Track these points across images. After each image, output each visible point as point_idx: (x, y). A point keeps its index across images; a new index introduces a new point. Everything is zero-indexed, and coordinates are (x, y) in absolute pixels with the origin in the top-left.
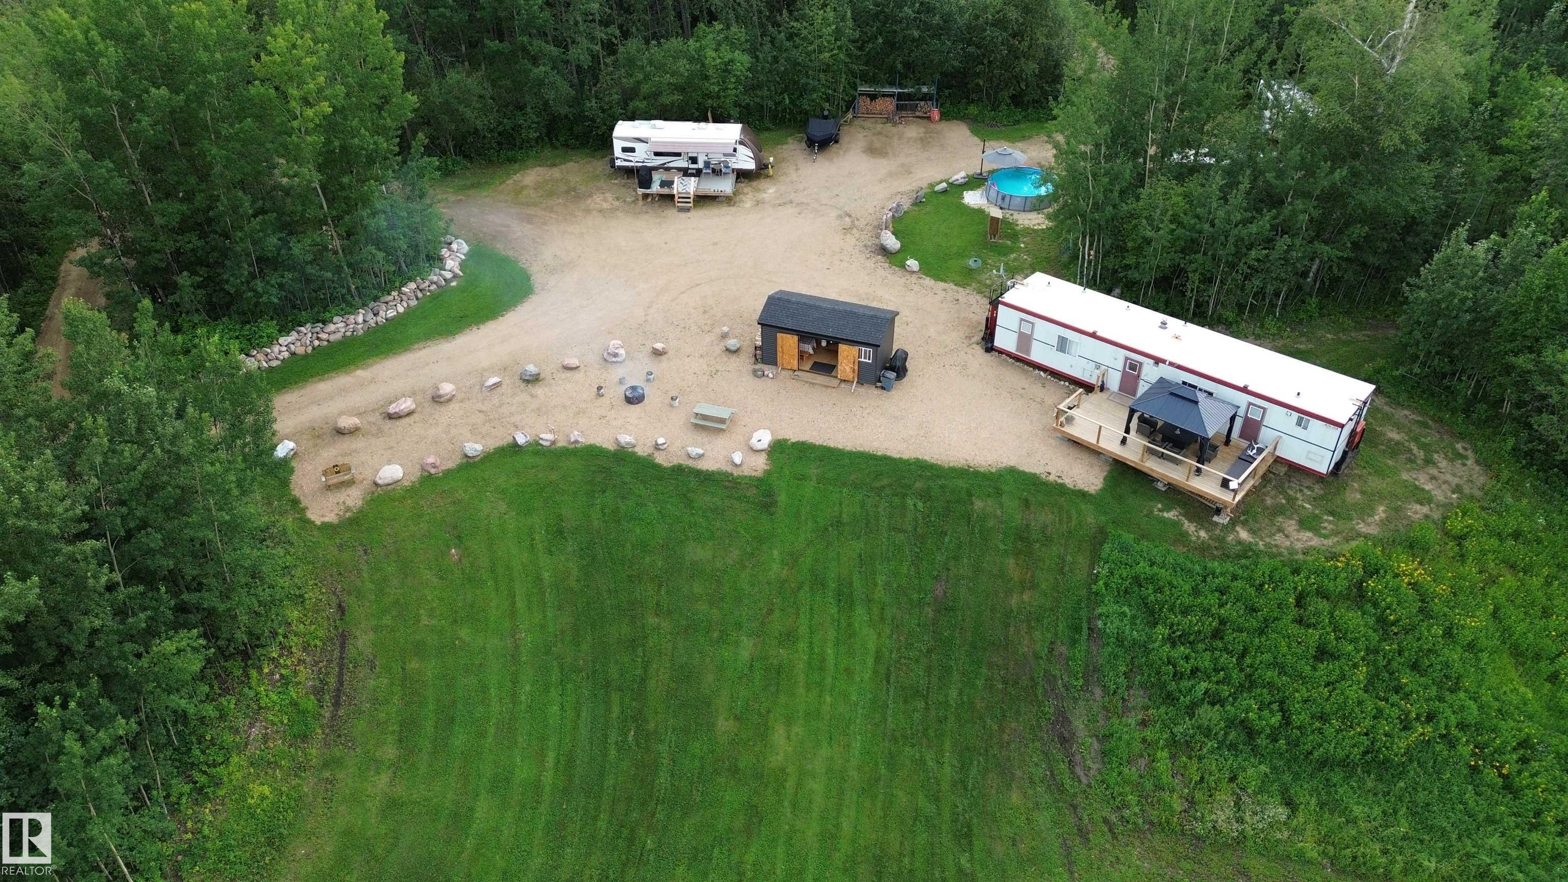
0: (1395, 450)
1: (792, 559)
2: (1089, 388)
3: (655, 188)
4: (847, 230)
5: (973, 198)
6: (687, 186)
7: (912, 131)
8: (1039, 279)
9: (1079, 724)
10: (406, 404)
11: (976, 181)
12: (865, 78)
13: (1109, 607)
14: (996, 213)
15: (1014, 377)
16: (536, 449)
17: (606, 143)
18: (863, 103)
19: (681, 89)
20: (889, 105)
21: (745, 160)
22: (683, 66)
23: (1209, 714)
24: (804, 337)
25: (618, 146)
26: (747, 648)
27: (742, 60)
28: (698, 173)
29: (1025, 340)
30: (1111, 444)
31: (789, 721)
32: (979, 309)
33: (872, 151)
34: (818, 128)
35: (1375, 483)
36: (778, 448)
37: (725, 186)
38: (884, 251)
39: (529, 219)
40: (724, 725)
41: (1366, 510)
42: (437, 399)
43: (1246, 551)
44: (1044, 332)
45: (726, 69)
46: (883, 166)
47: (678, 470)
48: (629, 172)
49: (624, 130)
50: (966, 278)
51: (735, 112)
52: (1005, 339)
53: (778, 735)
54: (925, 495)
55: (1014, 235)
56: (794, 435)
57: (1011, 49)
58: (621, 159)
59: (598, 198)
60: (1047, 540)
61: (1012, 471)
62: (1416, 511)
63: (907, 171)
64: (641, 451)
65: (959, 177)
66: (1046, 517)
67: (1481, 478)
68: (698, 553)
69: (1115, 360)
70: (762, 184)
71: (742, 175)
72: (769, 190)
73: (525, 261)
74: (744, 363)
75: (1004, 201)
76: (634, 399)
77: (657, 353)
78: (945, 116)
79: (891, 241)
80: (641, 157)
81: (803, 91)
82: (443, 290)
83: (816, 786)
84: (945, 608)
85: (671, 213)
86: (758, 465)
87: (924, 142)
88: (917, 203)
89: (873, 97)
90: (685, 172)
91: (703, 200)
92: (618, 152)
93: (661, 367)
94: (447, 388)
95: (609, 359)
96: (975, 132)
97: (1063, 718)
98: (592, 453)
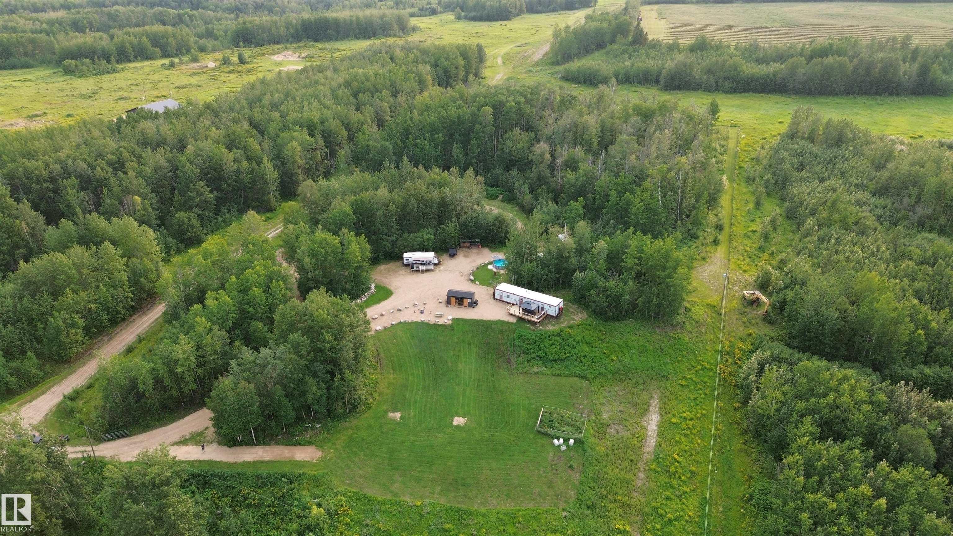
0: (571, 312)
1: (458, 338)
2: (513, 305)
3: (415, 269)
4: (462, 276)
5: (490, 267)
6: (422, 268)
7: (475, 251)
8: (503, 284)
9: (512, 360)
10: (376, 316)
11: (490, 263)
12: (462, 239)
13: (517, 340)
14: (495, 270)
15: (500, 304)
16: (405, 322)
17: (402, 258)
18: (461, 244)
19: (418, 245)
20: (469, 244)
21: (436, 261)
22: (419, 240)
23: (533, 355)
24: (456, 298)
25: (405, 259)
26: (452, 353)
27: (433, 236)
28: (424, 264)
29: (501, 296)
30: (517, 314)
31: (461, 363)
32: (491, 291)
33: (465, 256)
34: (452, 251)
35: (566, 318)
36: (453, 319)
37: (431, 267)
38: (471, 280)
39: (386, 278)
40: (450, 364)
41: (563, 322)
42: (382, 315)
43: (541, 330)
44: (505, 295)
45: (429, 240)
46: (468, 260)
47: (434, 324)
48: (408, 265)
49: (406, 255)
50: (489, 285)
51: (431, 249)
52: (497, 297)
53: (460, 365)
54: (483, 326)
55: (500, 275)
56: (456, 317)
57: (497, 231)
58: (405, 262)
59: (401, 272)
60: (506, 331)
61: (499, 320)
62: (573, 322)
63: (474, 261)
64: (426, 321)
65: (487, 262)
66: (506, 327)
67: (586, 317)
68: (441, 338)
69: (518, 299)
70: (440, 266)
71: (435, 264)
72: (442, 268)
73: (389, 287)
74: (443, 305)
75: (497, 268)
76: (422, 312)
77: (425, 304)
78: (483, 246)
79: (472, 278)
80: (410, 261)
81: (447, 243)
82: (373, 295)
83: (467, 371)
84: (488, 344)
85: (419, 274)
86: (450, 322)
87: (478, 254)
88: (477, 268)
89: (464, 242)
90: (421, 264)
91: (427, 271)
92: (405, 260)
93: (426, 306)
94: (384, 313)
95: (415, 305)
96: (490, 250)
97: (509, 359)
98: (416, 323)
